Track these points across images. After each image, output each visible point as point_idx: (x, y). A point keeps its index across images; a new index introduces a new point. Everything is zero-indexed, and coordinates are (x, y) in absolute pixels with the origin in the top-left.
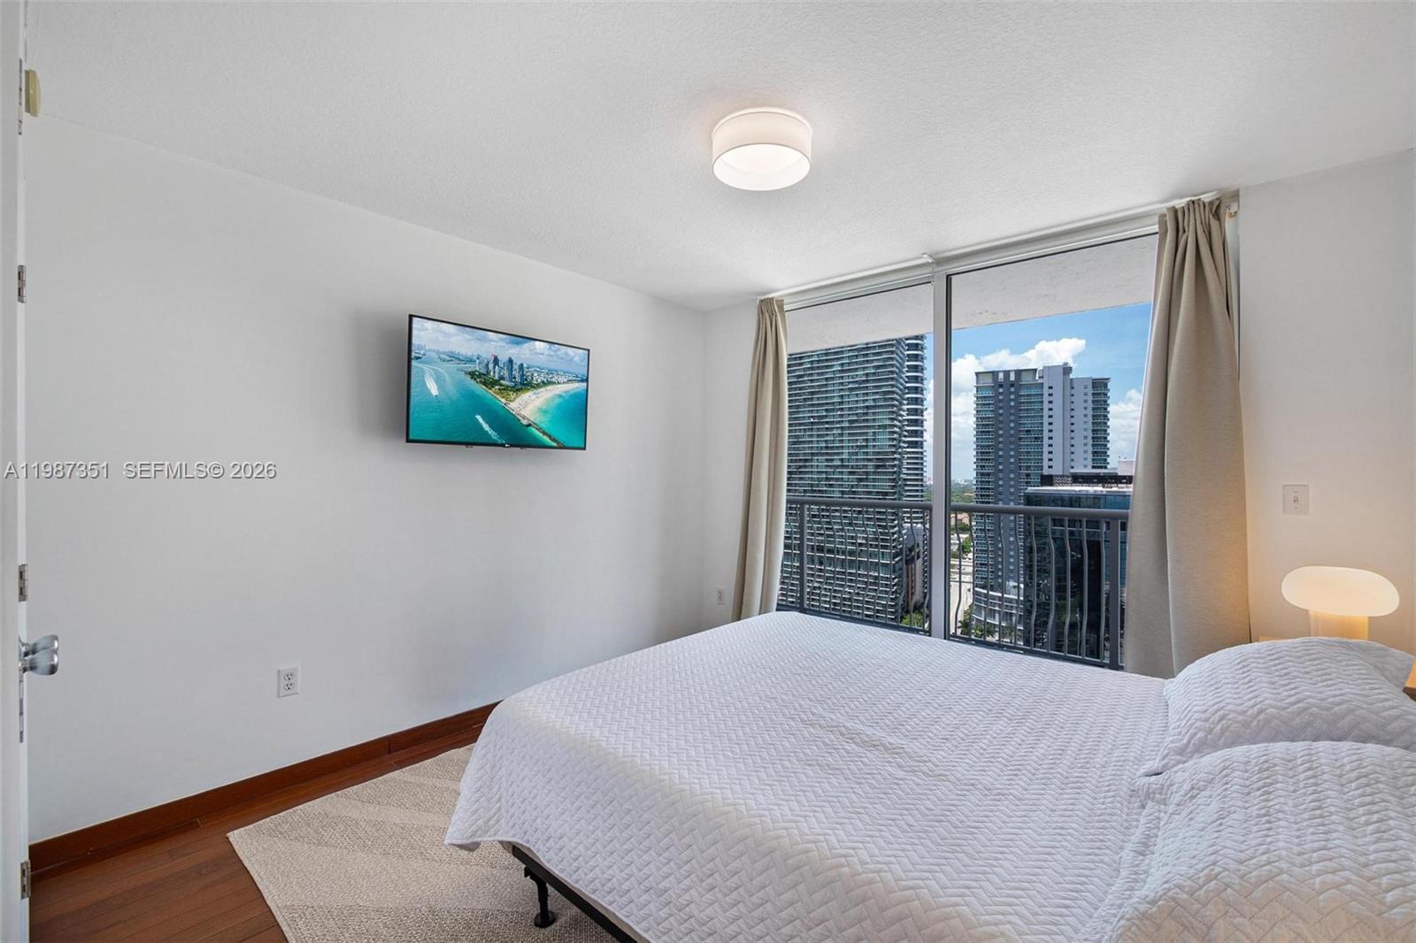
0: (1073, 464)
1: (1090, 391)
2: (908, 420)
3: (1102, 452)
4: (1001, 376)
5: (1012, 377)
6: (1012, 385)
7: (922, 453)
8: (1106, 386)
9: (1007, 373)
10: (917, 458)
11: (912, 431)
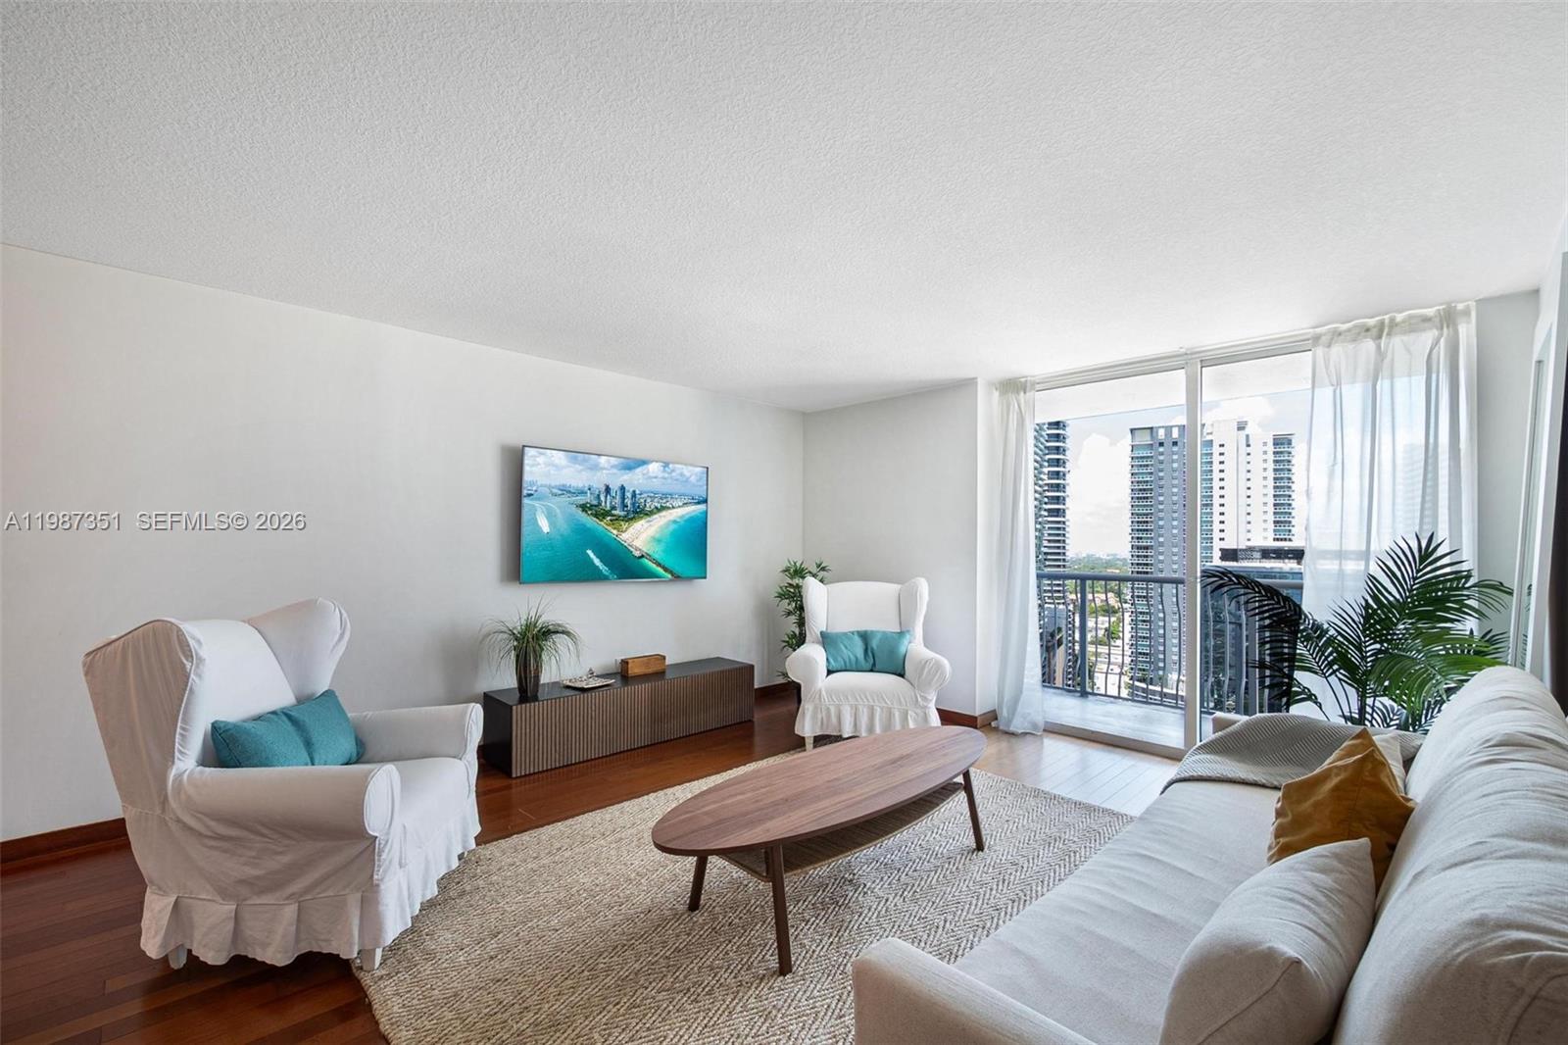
0: (1249, 536)
1: (1271, 448)
2: (1047, 485)
3: (1286, 522)
4: (1161, 433)
5: (1175, 434)
6: (1175, 443)
7: (1064, 523)
8: (1289, 443)
9: (1169, 429)
10: (1059, 529)
11: (1053, 497)
